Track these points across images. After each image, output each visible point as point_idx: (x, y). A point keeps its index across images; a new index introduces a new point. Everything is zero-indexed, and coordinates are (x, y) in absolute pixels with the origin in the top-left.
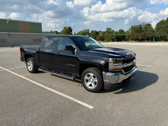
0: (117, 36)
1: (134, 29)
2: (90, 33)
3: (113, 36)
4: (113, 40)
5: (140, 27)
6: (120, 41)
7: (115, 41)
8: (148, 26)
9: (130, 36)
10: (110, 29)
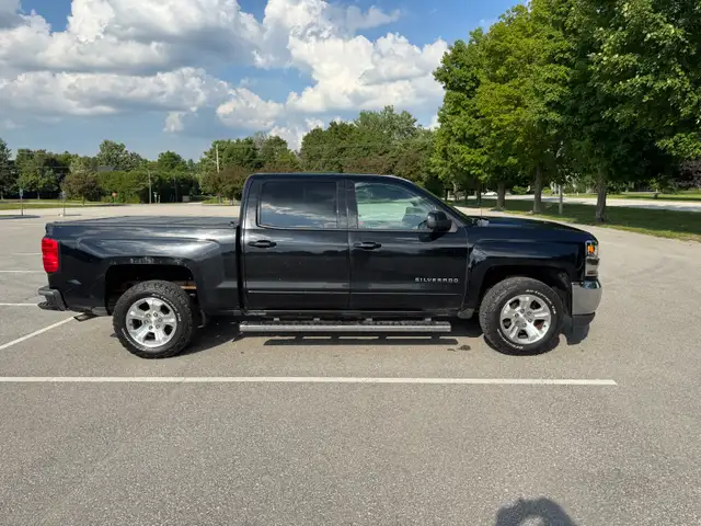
0: (161, 180)
1: (230, 155)
2: (12, 162)
3: (141, 178)
4: (145, 198)
5: (249, 149)
6: (175, 202)
7: (153, 202)
8: (278, 148)
9: (219, 180)
10: (116, 147)
